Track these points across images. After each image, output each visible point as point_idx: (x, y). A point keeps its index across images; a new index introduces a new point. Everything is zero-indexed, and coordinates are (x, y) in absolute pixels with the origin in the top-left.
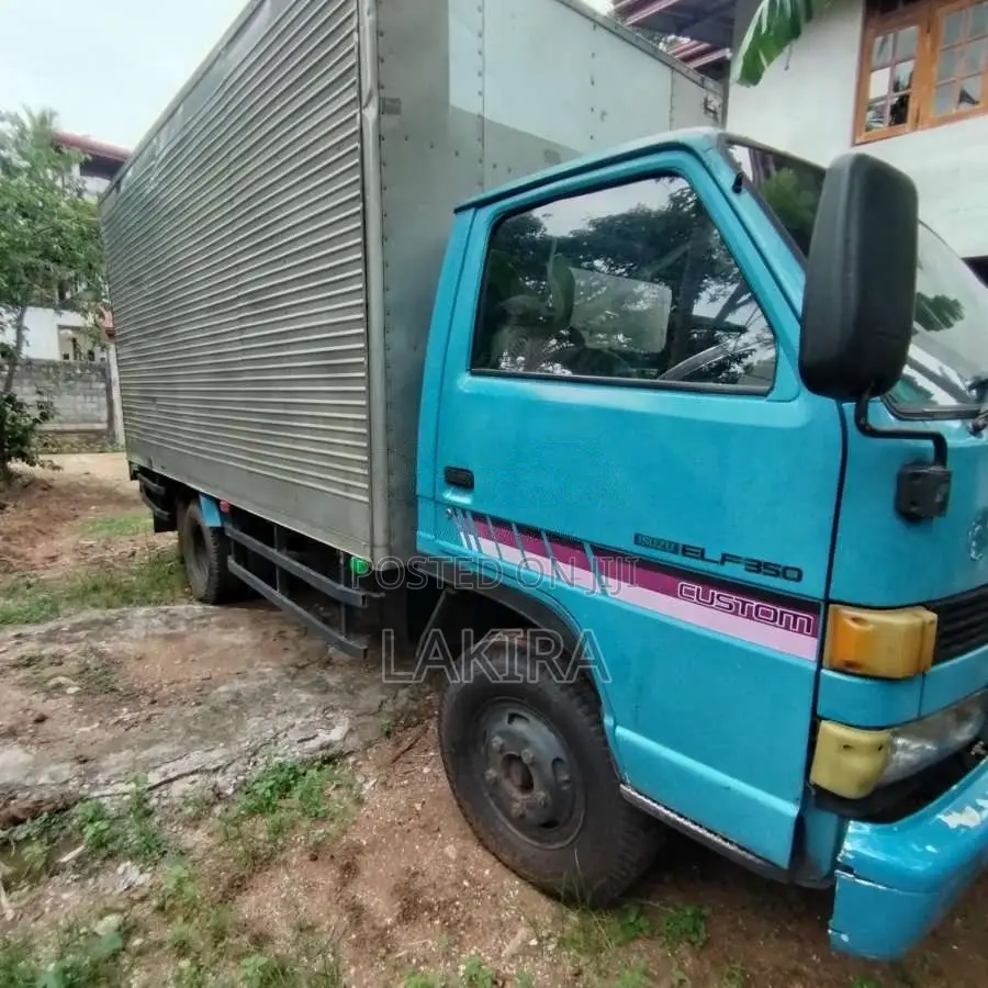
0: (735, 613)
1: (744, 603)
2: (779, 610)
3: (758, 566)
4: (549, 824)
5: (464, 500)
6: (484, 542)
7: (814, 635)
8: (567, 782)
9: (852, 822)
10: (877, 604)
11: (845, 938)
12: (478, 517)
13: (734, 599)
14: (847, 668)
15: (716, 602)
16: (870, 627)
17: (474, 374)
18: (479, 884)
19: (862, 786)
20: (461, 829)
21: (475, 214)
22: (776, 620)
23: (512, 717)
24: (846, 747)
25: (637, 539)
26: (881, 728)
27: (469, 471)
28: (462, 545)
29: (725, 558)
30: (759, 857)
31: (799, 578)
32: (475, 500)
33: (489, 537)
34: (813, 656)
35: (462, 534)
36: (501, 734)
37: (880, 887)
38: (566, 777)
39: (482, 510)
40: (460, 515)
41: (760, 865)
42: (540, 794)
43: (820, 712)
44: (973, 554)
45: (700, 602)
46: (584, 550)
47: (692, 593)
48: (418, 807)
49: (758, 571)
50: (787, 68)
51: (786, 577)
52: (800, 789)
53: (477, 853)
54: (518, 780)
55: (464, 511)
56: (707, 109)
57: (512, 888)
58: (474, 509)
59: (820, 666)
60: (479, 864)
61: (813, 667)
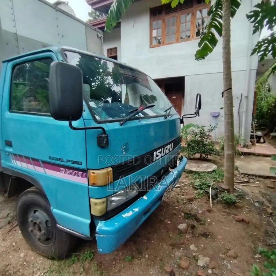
0: (72, 175)
1: (73, 172)
2: (79, 173)
3: (74, 162)
4: (48, 239)
5: (10, 150)
6: (17, 162)
7: (86, 178)
8: (50, 226)
9: (100, 222)
10: (97, 169)
11: (101, 250)
12: (15, 155)
13: (71, 171)
14: (94, 185)
15: (68, 173)
16: (95, 175)
17: (10, 112)
18: (29, 262)
19: (101, 212)
20: (28, 247)
21: (7, 64)
22: (79, 175)
23: (35, 212)
24: (96, 204)
25: (50, 158)
26: (104, 198)
27: (11, 141)
28: (12, 163)
29: (68, 161)
30: (85, 235)
31: (81, 164)
32: (14, 150)
33: (18, 160)
34: (87, 183)
35: (12, 160)
36: (31, 217)
37: (105, 236)
38: (50, 225)
39: (15, 153)
40: (11, 155)
41: (85, 237)
42: (43, 232)
43: (90, 197)
44: (124, 153)
45: (65, 173)
46: (39, 162)
47: (63, 171)
48: (14, 244)
49: (74, 163)
50: (134, 27)
51: (79, 164)
52: (90, 217)
53: (31, 253)
54: (37, 229)
55: (11, 153)
56: (98, 37)
57: (40, 260)
58: (13, 152)
59: (89, 185)
60: (31, 256)
61: (87, 186)
